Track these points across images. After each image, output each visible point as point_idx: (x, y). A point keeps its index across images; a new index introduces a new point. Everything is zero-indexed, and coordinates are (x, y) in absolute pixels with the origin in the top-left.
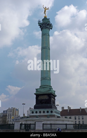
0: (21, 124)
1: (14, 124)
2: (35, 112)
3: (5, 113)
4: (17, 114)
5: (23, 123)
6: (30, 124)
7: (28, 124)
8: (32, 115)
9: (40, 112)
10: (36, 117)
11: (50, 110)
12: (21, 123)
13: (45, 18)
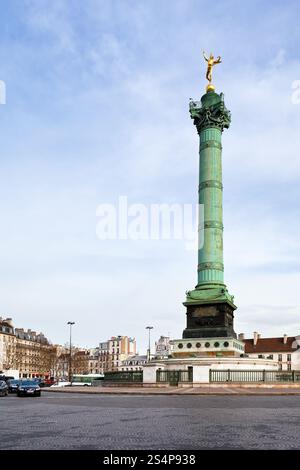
0: (159, 372)
1: (142, 372)
2: (185, 346)
3: (105, 347)
4: (132, 350)
5: (163, 369)
6: (181, 371)
7: (174, 372)
8: (180, 350)
9: (198, 345)
10: (191, 355)
11: (221, 341)
12: (157, 368)
13: (210, 92)
